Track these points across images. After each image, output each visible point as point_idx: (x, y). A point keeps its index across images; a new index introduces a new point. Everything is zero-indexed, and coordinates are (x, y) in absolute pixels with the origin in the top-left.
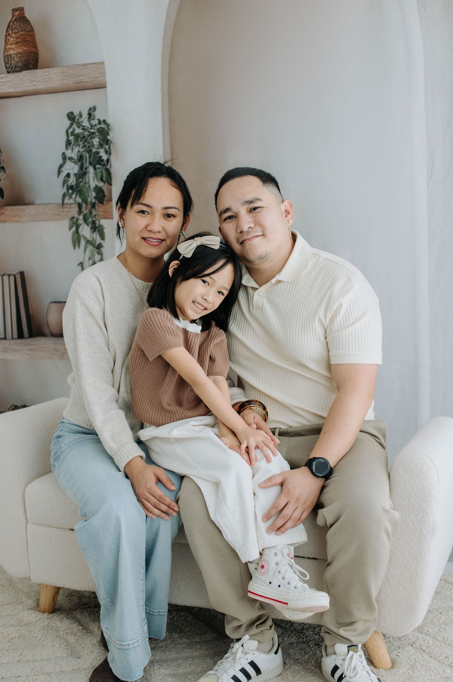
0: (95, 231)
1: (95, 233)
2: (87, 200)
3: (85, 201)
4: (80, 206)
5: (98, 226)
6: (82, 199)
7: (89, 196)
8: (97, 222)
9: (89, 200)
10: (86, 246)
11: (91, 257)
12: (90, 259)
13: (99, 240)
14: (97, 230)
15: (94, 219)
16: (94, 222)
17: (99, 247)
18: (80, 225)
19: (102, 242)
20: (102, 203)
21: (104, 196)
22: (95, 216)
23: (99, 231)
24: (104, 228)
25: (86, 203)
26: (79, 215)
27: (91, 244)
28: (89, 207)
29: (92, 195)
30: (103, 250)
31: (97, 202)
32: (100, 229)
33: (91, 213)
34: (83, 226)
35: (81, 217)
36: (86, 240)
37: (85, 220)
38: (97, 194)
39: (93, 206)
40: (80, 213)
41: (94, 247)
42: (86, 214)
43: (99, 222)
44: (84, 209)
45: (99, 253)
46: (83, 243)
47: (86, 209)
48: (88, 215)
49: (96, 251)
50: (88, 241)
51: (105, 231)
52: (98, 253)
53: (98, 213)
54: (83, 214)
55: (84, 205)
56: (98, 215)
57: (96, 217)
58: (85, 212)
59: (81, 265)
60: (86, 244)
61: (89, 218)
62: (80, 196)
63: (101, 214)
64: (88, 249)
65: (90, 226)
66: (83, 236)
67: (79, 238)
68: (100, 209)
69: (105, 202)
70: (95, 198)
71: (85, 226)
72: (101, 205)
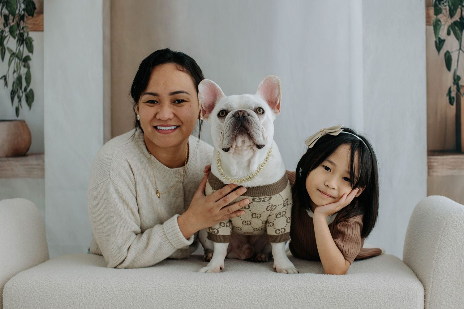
0: (22, 43)
1: (22, 46)
2: (16, 12)
3: (13, 13)
4: (6, 18)
5: (26, 38)
6: (8, 11)
7: (17, 8)
8: (26, 35)
9: (17, 12)
10: (11, 58)
11: (16, 70)
12: (14, 72)
13: (26, 53)
14: (24, 42)
15: (22, 31)
16: (21, 35)
17: (26, 60)
18: (6, 37)
19: (30, 55)
20: (33, 16)
21: (35, 8)
22: (23, 28)
23: (27, 43)
24: (33, 41)
25: (14, 15)
26: (5, 27)
27: (17, 57)
28: (17, 19)
29: (20, 7)
30: (30, 63)
31: (26, 14)
32: (28, 42)
33: (18, 25)
34: (9, 38)
35: (7, 29)
36: (12, 53)
37: (12, 32)
38: (27, 6)
39: (22, 18)
40: (6, 25)
41: (20, 60)
42: (13, 26)
43: (28, 34)
44: (11, 21)
45: (26, 66)
46: (8, 55)
47: (13, 21)
48: (15, 27)
49: (22, 64)
50: (13, 54)
51: (34, 43)
52: (24, 66)
53: (27, 25)
54: (9, 26)
55: (11, 17)
56: (27, 27)
57: (25, 29)
58: (12, 24)
59: (4, 78)
60: (11, 56)
61: (17, 30)
62: (6, 8)
63: (30, 26)
64: (13, 61)
65: (17, 38)
66: (8, 48)
67: (4, 50)
68: (29, 21)
69: (35, 15)
70: (24, 10)
71: (11, 38)
72: (30, 17)
